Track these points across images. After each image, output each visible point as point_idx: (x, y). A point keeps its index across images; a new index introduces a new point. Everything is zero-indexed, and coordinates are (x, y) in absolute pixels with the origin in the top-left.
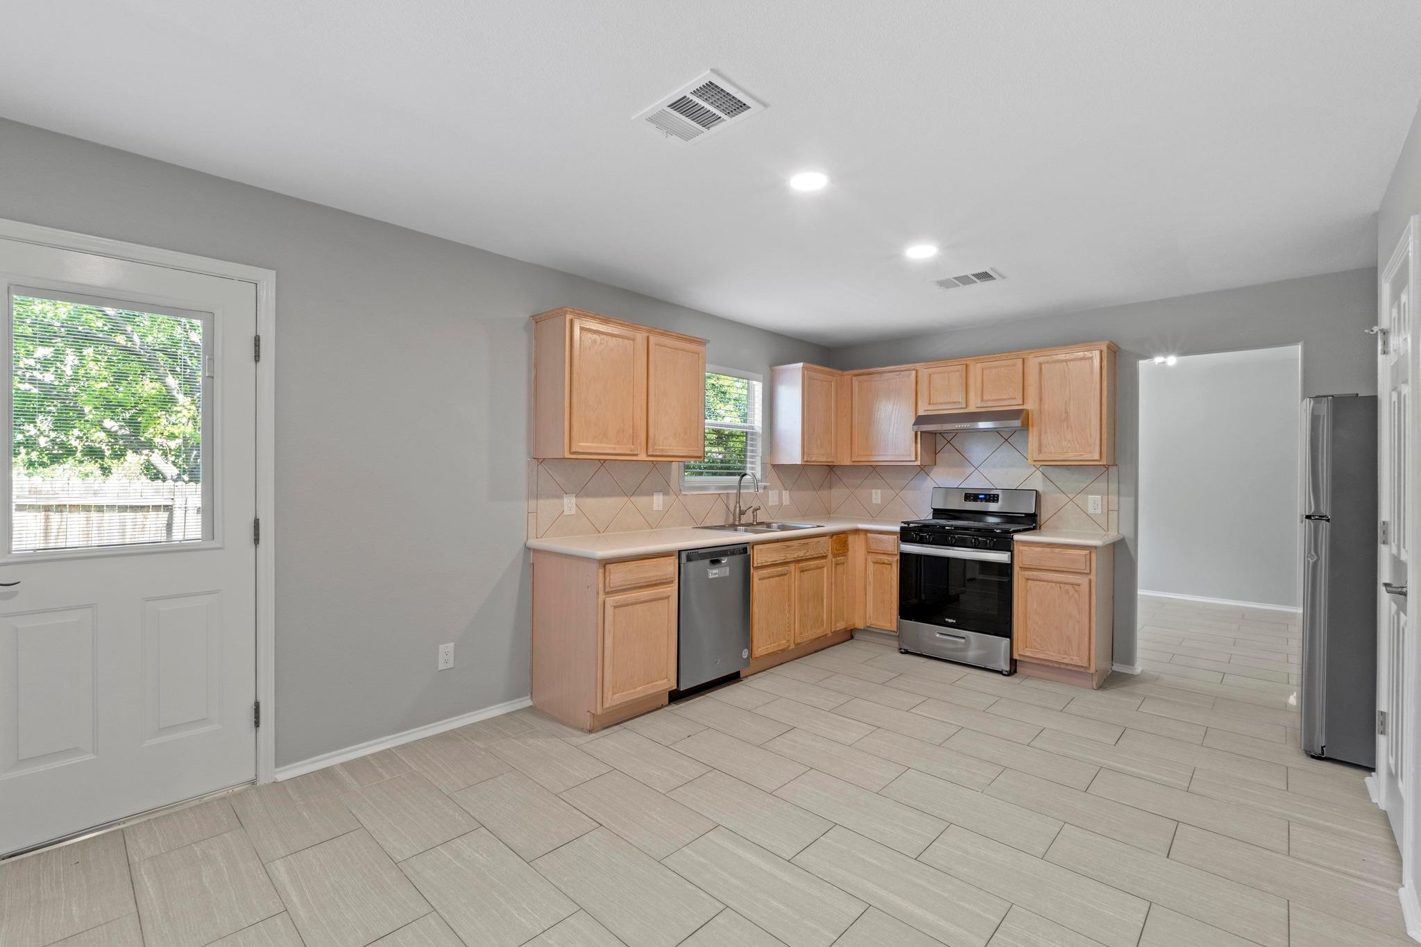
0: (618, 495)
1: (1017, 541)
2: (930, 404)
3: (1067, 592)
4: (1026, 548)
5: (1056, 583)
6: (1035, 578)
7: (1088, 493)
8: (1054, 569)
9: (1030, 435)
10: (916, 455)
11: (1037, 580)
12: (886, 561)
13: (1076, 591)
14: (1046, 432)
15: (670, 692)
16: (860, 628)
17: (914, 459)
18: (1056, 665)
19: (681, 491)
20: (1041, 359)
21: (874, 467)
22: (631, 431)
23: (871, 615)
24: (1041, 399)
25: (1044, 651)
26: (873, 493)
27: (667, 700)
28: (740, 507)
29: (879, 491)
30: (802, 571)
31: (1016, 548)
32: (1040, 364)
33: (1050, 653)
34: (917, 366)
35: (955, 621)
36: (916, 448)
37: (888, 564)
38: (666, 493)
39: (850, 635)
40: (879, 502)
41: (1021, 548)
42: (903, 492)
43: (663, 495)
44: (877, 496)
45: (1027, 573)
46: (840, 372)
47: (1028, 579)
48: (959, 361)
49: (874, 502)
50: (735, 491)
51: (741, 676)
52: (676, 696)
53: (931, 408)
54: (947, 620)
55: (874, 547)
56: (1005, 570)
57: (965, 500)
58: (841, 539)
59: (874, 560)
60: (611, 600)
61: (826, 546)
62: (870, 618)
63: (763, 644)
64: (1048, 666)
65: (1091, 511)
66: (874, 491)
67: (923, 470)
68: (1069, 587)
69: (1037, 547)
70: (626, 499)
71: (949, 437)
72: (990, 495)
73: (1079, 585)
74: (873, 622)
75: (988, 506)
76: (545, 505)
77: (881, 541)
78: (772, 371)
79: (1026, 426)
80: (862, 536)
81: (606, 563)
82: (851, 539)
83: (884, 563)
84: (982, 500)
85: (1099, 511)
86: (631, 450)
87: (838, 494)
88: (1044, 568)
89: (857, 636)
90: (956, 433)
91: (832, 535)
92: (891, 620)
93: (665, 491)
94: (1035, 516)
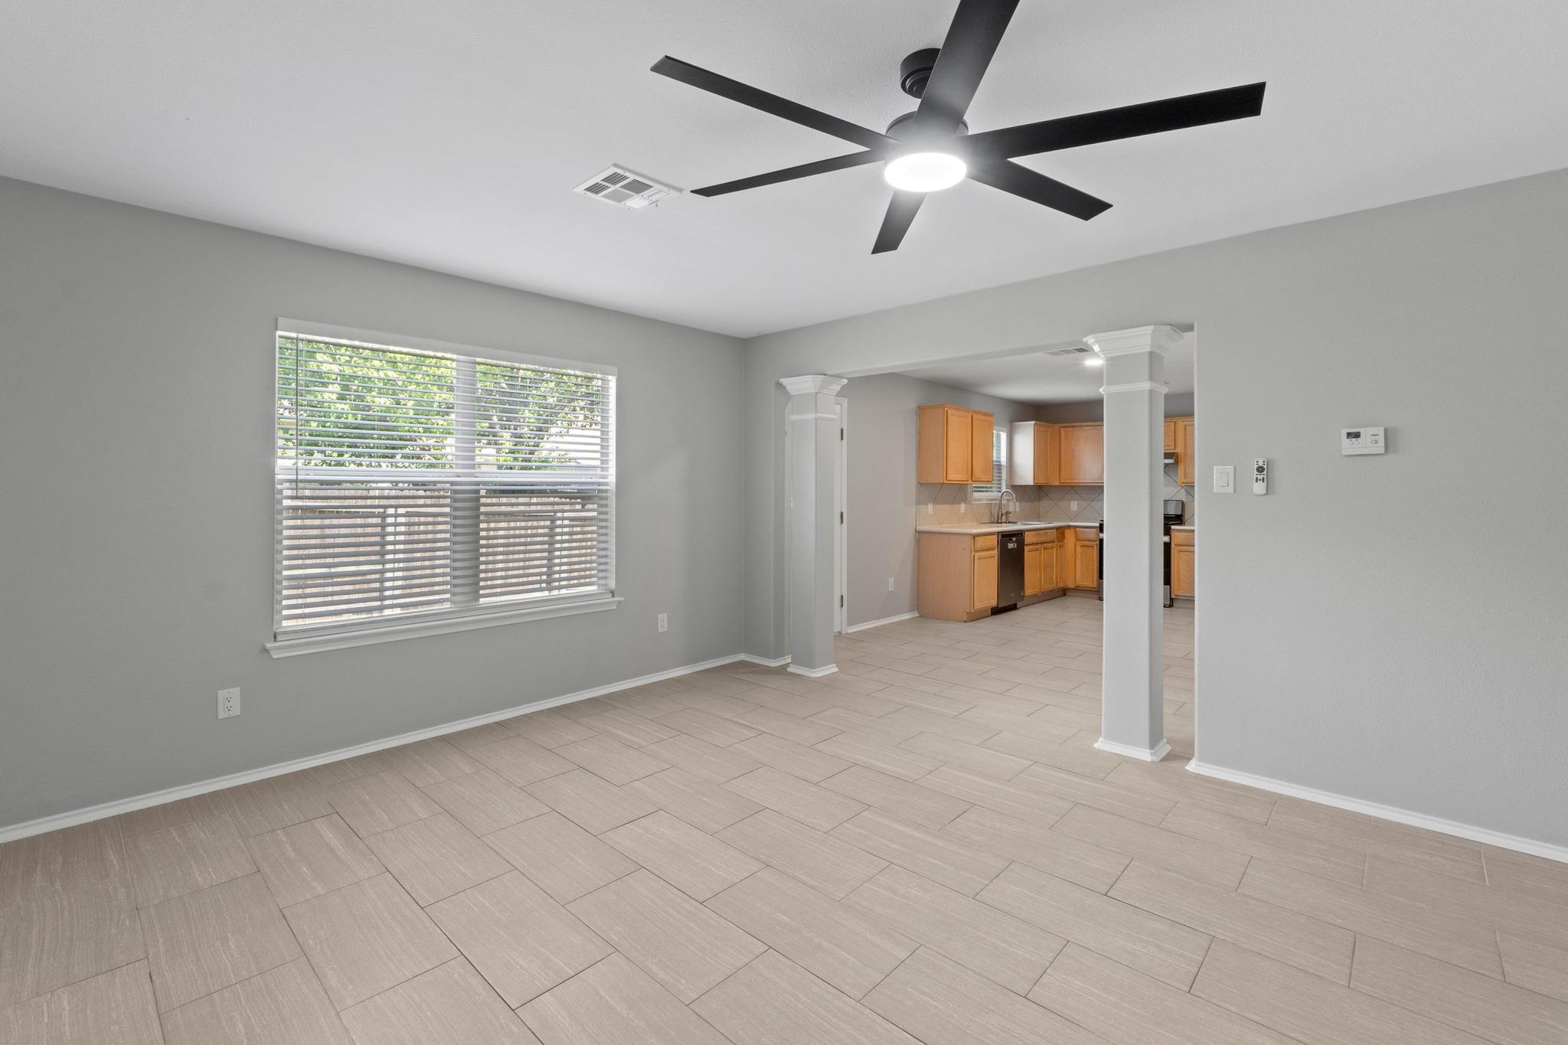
1: (1173, 530)
9: (1179, 468)
12: (1089, 545)
14: (1189, 466)
15: (992, 609)
16: (1071, 587)
19: (971, 501)
20: (1186, 423)
21: (1072, 487)
22: (966, 468)
23: (1079, 579)
24: (1185, 446)
26: (1072, 504)
27: (990, 613)
29: (1076, 502)
30: (1045, 549)
31: (1172, 534)
32: (1185, 426)
37: (1090, 547)
38: (965, 502)
39: (1064, 592)
40: (1076, 509)
41: (1175, 533)
42: (1094, 502)
43: (965, 504)
44: (1074, 506)
45: (1179, 548)
46: (1052, 425)
47: (1181, 551)
49: (1072, 509)
51: (1018, 606)
52: (996, 611)
55: (1081, 536)
58: (1061, 531)
59: (1081, 545)
60: (977, 555)
61: (1053, 534)
62: (1078, 581)
63: (1029, 590)
66: (1072, 502)
69: (1185, 532)
70: (950, 506)
74: (1080, 583)
76: (923, 507)
77: (1085, 533)
78: (1011, 425)
79: (1177, 462)
80: (1072, 530)
81: (975, 536)
82: (1067, 532)
83: (1088, 547)
87: (1045, 505)
89: (1068, 594)
91: (1058, 528)
92: (1093, 581)
94: (1181, 516)
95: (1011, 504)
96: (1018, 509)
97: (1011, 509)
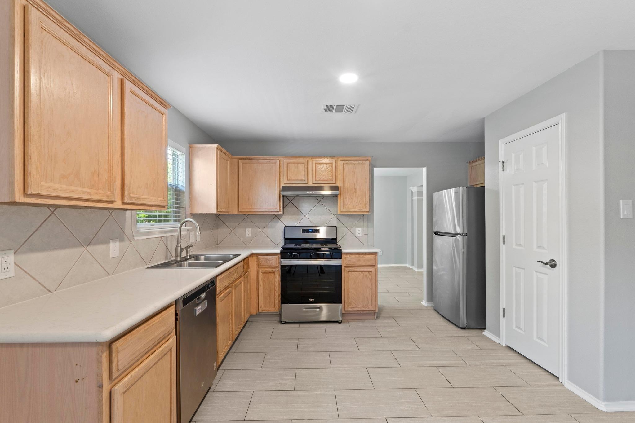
0: (74, 246)
1: (343, 253)
2: (288, 180)
3: (366, 276)
4: (348, 256)
5: (361, 272)
6: (352, 271)
7: (356, 227)
8: (360, 265)
9: (339, 200)
10: (280, 208)
11: (353, 272)
12: (271, 271)
13: (370, 275)
14: (346, 198)
16: (254, 314)
17: (279, 211)
18: (361, 312)
19: (133, 236)
20: (344, 162)
21: (247, 215)
22: (106, 176)
23: (262, 305)
24: (344, 181)
25: (356, 306)
26: (247, 231)
28: (181, 246)
29: (250, 229)
31: (343, 257)
32: (344, 164)
33: (359, 307)
34: (280, 158)
35: (314, 300)
36: (280, 204)
37: (272, 273)
38: (121, 240)
40: (250, 235)
41: (345, 256)
42: (265, 229)
43: (120, 241)
44: (249, 232)
45: (349, 269)
46: (231, 156)
47: (349, 272)
48: (303, 158)
49: (247, 236)
50: (177, 234)
53: (288, 182)
54: (309, 300)
55: (263, 264)
56: (338, 268)
57: (302, 233)
58: (246, 261)
59: (263, 272)
60: (119, 387)
61: (242, 267)
62: (261, 307)
64: (358, 313)
65: (357, 235)
66: (247, 229)
67: (276, 217)
68: (367, 273)
69: (352, 255)
70: (83, 248)
71: (291, 199)
72: (315, 229)
73: (371, 272)
74: (263, 309)
75: (316, 236)
77: (268, 260)
78: (190, 147)
80: (258, 258)
81: (112, 341)
82: (251, 260)
83: (270, 273)
84: (311, 232)
85: (360, 235)
86: (108, 197)
87: (223, 232)
88: (356, 265)
90: (295, 197)
91: (244, 259)
92: (275, 305)
93: (121, 238)
94: (336, 239)
95: (192, 234)
96: (198, 239)
97: (191, 241)
